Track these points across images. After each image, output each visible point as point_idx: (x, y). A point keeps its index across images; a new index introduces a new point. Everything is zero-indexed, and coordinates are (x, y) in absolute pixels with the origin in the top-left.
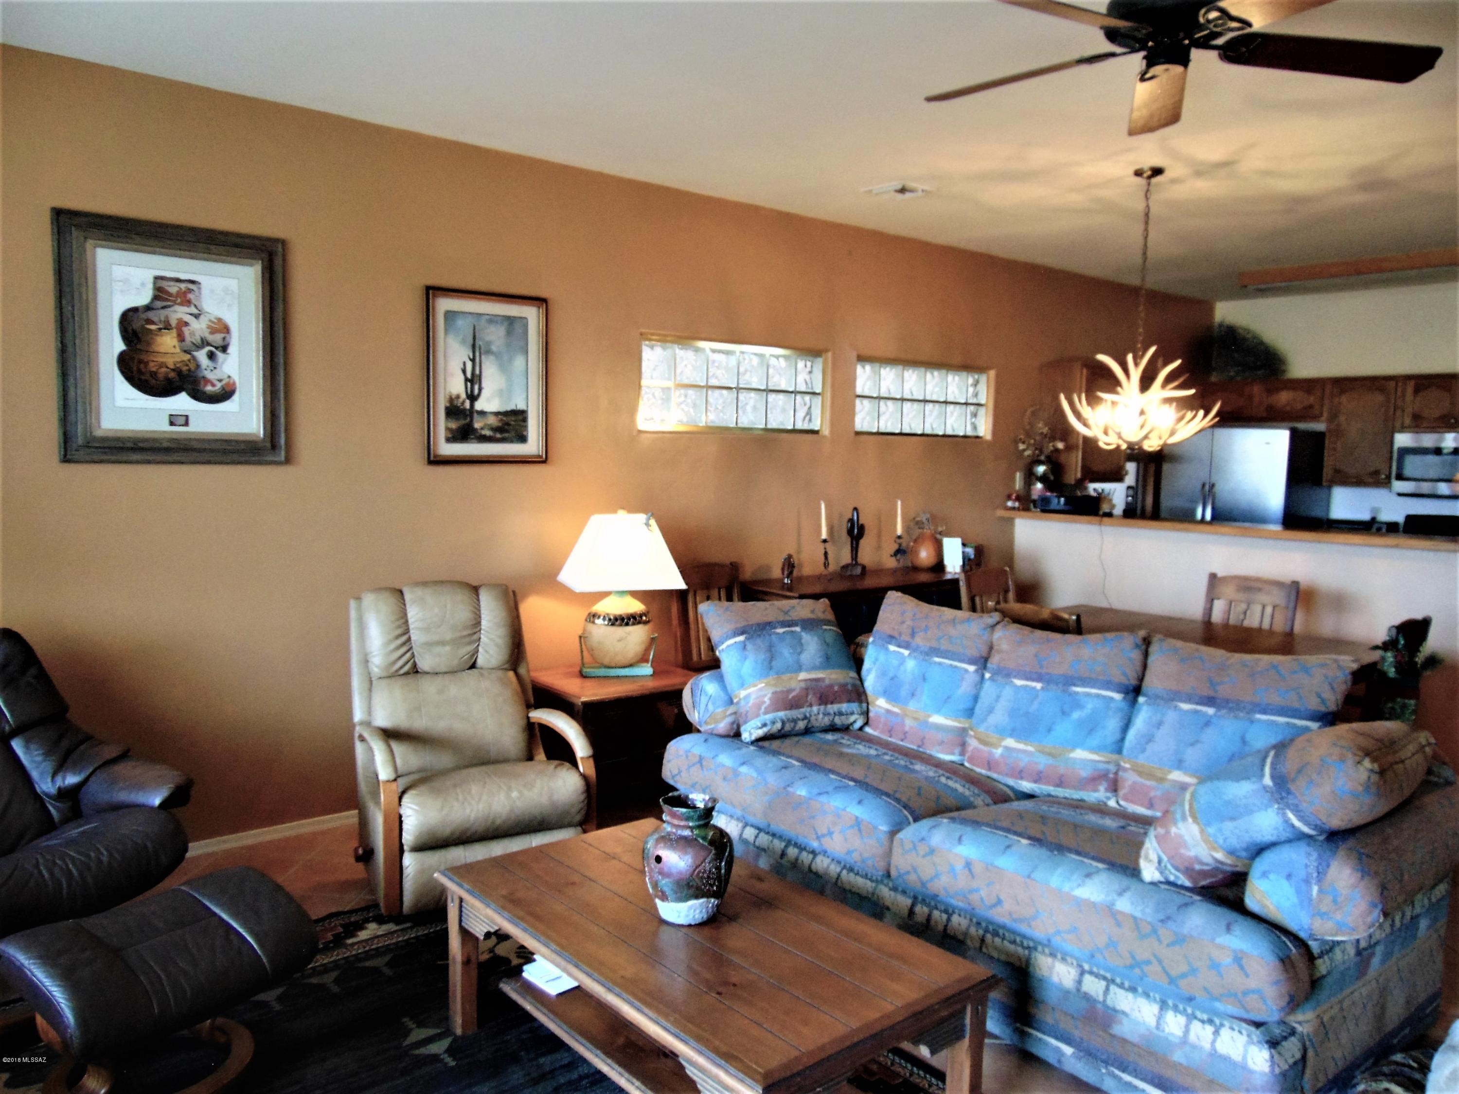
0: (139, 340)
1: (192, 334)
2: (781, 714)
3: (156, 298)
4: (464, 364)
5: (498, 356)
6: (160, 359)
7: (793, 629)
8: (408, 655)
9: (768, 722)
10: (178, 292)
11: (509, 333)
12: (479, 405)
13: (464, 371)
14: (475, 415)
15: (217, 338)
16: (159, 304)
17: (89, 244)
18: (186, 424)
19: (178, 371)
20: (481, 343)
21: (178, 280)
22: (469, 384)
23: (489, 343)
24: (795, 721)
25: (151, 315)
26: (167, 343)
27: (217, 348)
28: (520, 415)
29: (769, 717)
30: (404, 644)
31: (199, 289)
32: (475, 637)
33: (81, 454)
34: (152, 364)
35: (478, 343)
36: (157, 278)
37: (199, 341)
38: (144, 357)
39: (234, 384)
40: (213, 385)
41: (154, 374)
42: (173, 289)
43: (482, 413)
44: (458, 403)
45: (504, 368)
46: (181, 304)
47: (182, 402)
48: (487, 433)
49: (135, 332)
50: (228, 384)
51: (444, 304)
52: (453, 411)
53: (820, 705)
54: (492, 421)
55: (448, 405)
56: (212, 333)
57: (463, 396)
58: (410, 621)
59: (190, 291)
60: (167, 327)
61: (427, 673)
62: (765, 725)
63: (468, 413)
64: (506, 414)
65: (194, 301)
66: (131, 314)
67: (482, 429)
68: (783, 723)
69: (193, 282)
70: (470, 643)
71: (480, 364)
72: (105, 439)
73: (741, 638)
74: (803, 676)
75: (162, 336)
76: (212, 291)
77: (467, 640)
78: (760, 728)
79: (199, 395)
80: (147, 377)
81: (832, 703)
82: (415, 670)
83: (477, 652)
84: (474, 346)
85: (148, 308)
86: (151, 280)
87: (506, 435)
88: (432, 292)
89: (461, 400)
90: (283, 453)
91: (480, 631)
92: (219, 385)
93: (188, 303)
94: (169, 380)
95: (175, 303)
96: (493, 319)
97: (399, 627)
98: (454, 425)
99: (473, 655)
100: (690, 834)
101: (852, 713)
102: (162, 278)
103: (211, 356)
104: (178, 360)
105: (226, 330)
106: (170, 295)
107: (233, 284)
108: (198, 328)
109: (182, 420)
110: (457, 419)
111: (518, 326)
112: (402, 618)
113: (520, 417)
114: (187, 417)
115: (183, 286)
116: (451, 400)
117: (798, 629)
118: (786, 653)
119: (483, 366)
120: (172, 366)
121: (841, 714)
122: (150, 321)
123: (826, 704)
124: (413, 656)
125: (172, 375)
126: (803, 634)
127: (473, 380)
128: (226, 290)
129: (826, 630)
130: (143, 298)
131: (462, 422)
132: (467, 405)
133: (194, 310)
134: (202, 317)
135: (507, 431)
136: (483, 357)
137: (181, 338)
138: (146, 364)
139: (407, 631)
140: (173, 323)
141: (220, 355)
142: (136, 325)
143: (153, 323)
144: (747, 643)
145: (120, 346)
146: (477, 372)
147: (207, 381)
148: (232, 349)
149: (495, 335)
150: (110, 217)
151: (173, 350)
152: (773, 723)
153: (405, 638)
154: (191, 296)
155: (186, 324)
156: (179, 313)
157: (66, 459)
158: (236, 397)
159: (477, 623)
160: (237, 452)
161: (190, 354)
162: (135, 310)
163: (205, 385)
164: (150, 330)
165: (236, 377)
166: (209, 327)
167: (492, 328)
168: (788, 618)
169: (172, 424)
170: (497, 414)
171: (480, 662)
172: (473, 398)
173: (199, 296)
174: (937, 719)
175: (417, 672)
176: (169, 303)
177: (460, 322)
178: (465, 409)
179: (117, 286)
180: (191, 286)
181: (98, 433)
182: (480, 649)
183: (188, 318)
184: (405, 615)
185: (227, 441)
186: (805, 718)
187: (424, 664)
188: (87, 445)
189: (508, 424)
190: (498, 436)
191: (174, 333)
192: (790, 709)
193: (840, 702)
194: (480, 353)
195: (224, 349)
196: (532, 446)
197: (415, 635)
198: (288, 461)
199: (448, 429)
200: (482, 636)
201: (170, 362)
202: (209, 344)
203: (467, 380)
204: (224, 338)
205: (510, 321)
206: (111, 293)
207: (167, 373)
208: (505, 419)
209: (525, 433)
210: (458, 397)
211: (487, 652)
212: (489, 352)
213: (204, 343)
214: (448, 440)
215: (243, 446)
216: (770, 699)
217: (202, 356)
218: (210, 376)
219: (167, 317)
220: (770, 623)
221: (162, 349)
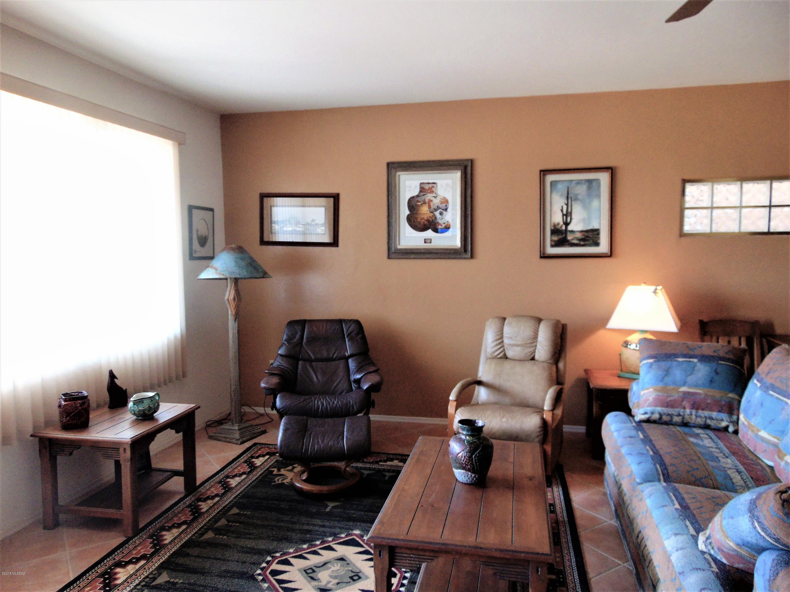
0: (414, 209)
1: (434, 205)
2: (659, 409)
3: (421, 191)
4: (562, 207)
5: (583, 201)
6: (422, 216)
7: (691, 360)
8: (502, 349)
9: (648, 412)
10: (429, 189)
11: (589, 188)
12: (570, 228)
13: (562, 211)
14: (568, 233)
15: (443, 206)
16: (422, 194)
17: (398, 173)
18: (431, 243)
19: (428, 220)
20: (572, 195)
21: (429, 183)
22: (565, 217)
23: (576, 195)
24: (671, 415)
25: (419, 199)
26: (424, 210)
27: (443, 210)
28: (596, 232)
29: (649, 409)
30: (499, 344)
31: (437, 186)
32: (534, 344)
33: (393, 256)
34: (419, 219)
35: (570, 196)
36: (421, 184)
37: (437, 207)
38: (416, 216)
39: (450, 225)
40: (441, 226)
41: (420, 223)
42: (427, 187)
43: (572, 232)
44: (559, 227)
45: (586, 207)
46: (430, 193)
47: (429, 233)
48: (576, 242)
49: (413, 206)
50: (447, 224)
51: (550, 178)
52: (555, 231)
53: (692, 409)
54: (579, 235)
55: (552, 228)
56: (441, 204)
57: (561, 223)
58: (504, 333)
59: (433, 187)
60: (425, 203)
61: (510, 359)
62: (646, 413)
63: (564, 232)
64: (587, 231)
65: (434, 191)
66: (411, 199)
67: (572, 240)
68: (661, 415)
69: (434, 183)
70: (530, 347)
71: (571, 206)
72: (401, 250)
73: (651, 361)
74: (684, 389)
75: (423, 207)
76: (442, 186)
77: (529, 345)
78: (643, 414)
79: (436, 231)
80: (417, 224)
81: (703, 410)
82: (505, 357)
83: (535, 352)
84: (567, 198)
85: (418, 196)
86: (419, 184)
87: (587, 242)
88: (544, 172)
89: (560, 225)
90: (470, 254)
91: (537, 341)
92: (444, 225)
93: (432, 192)
94: (425, 225)
95: (428, 193)
96: (579, 182)
97: (498, 335)
98: (555, 238)
99: (532, 353)
100: (465, 438)
101: (722, 420)
102: (423, 183)
103: (441, 214)
104: (428, 216)
105: (447, 201)
106: (426, 190)
107: (450, 182)
108: (436, 202)
109: (429, 241)
110: (558, 235)
111: (594, 184)
112: (500, 331)
113: (596, 233)
114: (431, 239)
115: (431, 185)
116: (555, 226)
117: (695, 360)
118: (678, 374)
119: (573, 207)
120: (426, 219)
121: (711, 418)
122: (418, 201)
123: (697, 409)
124: (504, 350)
125: (426, 222)
126: (699, 364)
127: (567, 215)
128: (447, 185)
129: (721, 364)
130: (416, 192)
131: (560, 237)
132: (564, 228)
133: (434, 195)
134: (438, 197)
135: (587, 240)
136: (573, 203)
137: (430, 207)
138: (417, 219)
139: (502, 337)
140: (427, 201)
141: (444, 212)
142: (413, 203)
143: (420, 202)
144: (654, 364)
145: (407, 212)
146: (569, 210)
147: (439, 224)
148: (448, 210)
149: (581, 190)
150: (405, 162)
151: (426, 212)
152: (652, 413)
153: (501, 341)
154: (433, 189)
155: (432, 201)
156: (429, 196)
157: (389, 257)
158: (450, 230)
159: (535, 337)
160: (449, 254)
161: (433, 213)
162: (413, 198)
163: (438, 226)
164: (419, 205)
165: (450, 222)
166: (440, 201)
167: (579, 187)
168: (692, 353)
169: (425, 242)
170: (581, 232)
171: (537, 357)
172: (567, 224)
173: (436, 189)
174: (763, 434)
175: (507, 358)
176: (425, 193)
177: (560, 186)
178: (562, 230)
179: (407, 189)
180: (433, 185)
181: (399, 247)
182: (537, 351)
183: (432, 199)
184: (503, 330)
185: (447, 249)
186: (679, 415)
187: (510, 354)
188: (395, 253)
189: (588, 237)
190: (582, 243)
191: (427, 205)
192: (667, 407)
193: (711, 410)
194: (571, 201)
195: (446, 210)
196: (604, 247)
197: (506, 341)
198: (472, 257)
199: (551, 240)
200: (538, 345)
201: (425, 217)
202: (440, 209)
203: (563, 215)
204: (446, 205)
205: (590, 182)
206: (405, 192)
207: (424, 222)
208: (586, 234)
209: (598, 241)
210: (558, 224)
211: (539, 352)
212: (576, 199)
213: (438, 208)
214: (552, 246)
215: (452, 251)
216: (653, 399)
217: (437, 214)
218: (440, 222)
219: (424, 199)
220: (675, 354)
221: (423, 212)
